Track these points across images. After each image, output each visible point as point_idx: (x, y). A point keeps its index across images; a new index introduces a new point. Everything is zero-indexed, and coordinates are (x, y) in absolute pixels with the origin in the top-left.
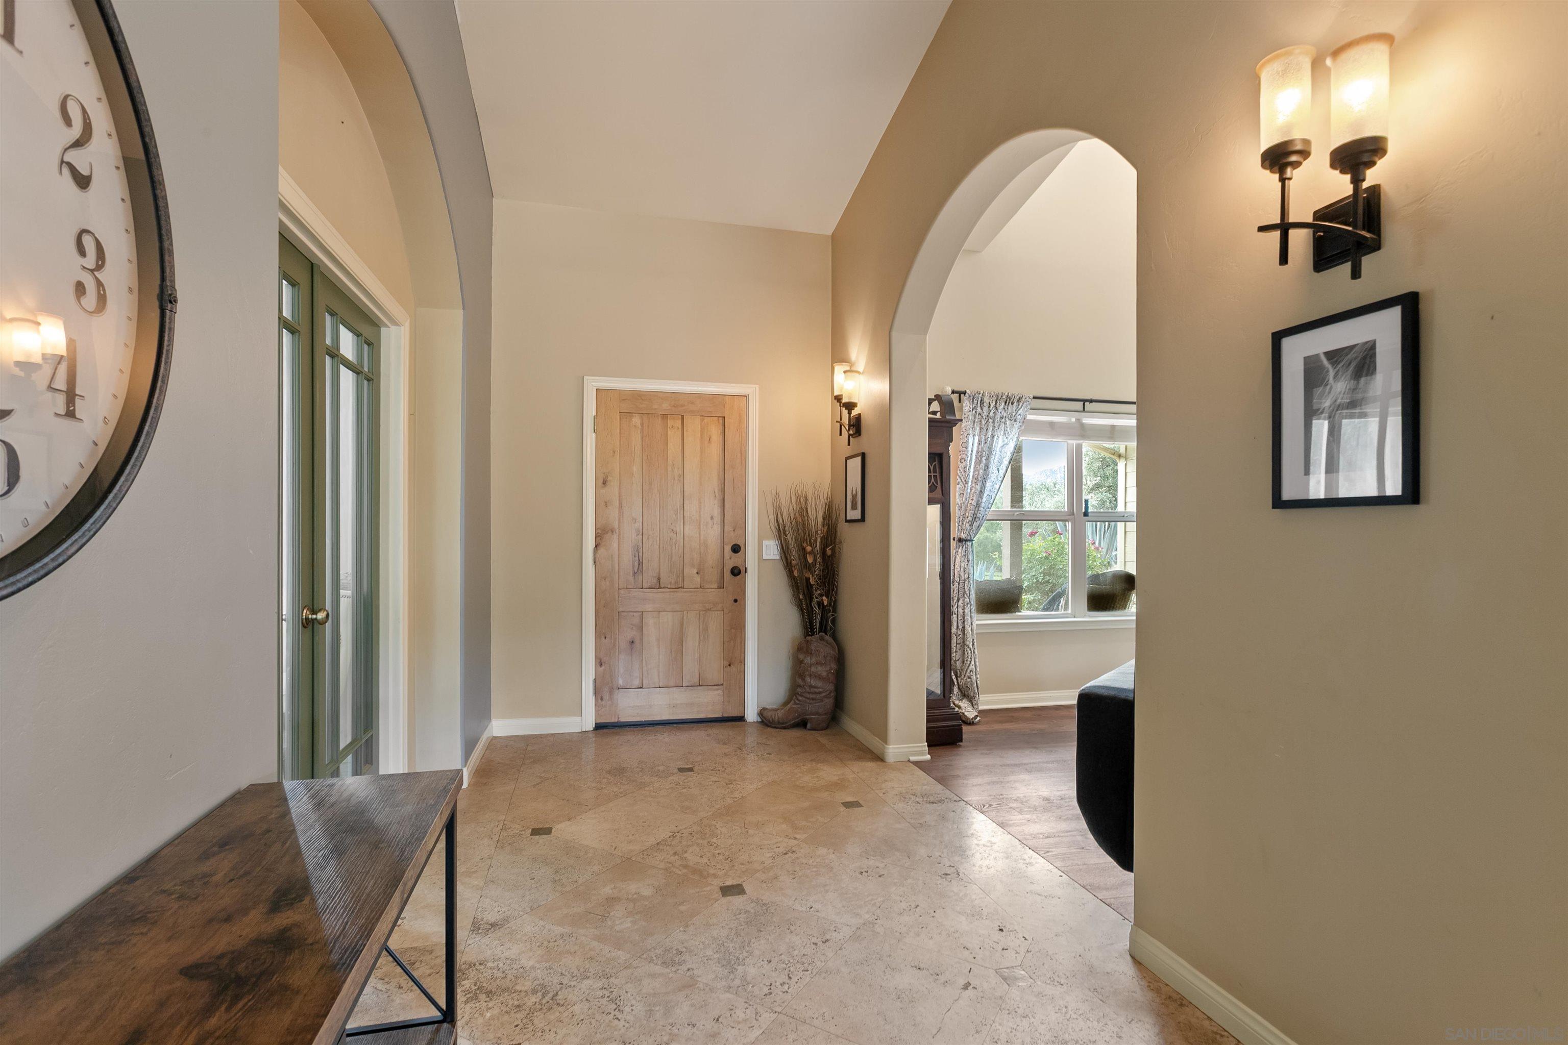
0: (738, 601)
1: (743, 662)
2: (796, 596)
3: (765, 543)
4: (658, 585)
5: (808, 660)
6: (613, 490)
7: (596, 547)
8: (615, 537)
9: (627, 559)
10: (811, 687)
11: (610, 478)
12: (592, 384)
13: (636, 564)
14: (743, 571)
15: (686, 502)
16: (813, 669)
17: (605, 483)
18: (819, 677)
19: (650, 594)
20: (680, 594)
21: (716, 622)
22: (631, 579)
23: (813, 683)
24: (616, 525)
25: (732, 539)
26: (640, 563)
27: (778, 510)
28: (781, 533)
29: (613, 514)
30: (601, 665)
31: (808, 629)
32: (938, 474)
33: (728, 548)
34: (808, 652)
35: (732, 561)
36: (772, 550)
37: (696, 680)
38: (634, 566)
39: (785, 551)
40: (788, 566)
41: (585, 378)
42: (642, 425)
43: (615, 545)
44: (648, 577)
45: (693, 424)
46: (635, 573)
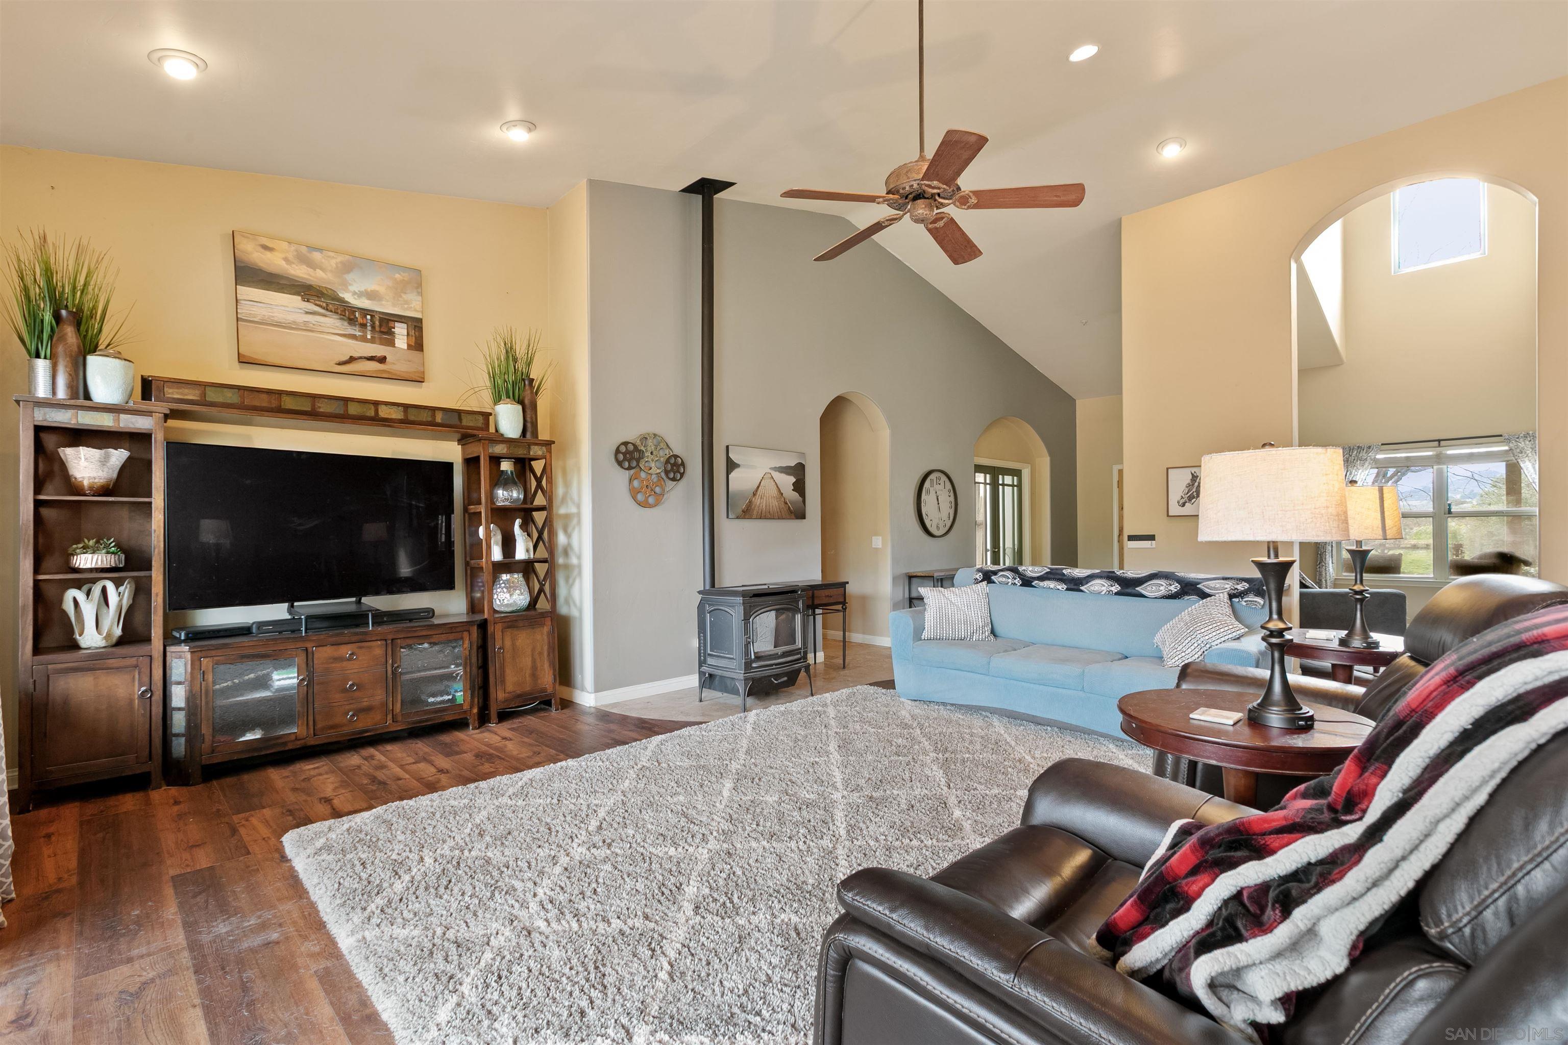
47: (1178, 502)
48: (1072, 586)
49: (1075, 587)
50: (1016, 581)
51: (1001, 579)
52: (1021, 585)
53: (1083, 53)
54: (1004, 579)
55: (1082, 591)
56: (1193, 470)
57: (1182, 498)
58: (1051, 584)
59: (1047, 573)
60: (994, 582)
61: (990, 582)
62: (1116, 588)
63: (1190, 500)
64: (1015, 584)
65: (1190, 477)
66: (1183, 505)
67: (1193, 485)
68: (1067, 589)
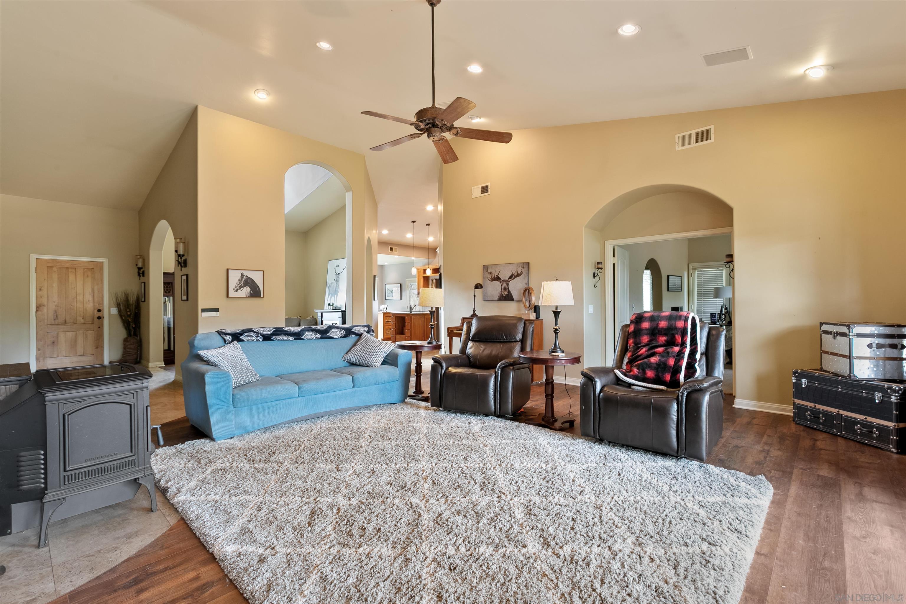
0: (101, 327)
1: (103, 347)
2: (124, 325)
3: (112, 309)
4: (65, 323)
5: (127, 344)
6: (44, 292)
7: (37, 311)
8: (45, 308)
9: (51, 315)
10: (128, 352)
11: (43, 288)
12: (34, 257)
13: (55, 316)
14: (102, 318)
15: (77, 296)
16: (129, 346)
17: (40, 290)
18: (131, 349)
19: (63, 326)
20: (75, 326)
21: (91, 335)
22: (53, 321)
23: (129, 350)
24: (46, 304)
25: (98, 307)
26: (57, 316)
27: (117, 298)
28: (118, 305)
29: (44, 301)
30: (39, 350)
31: (129, 334)
32: (171, 288)
33: (96, 311)
34: (128, 341)
35: (98, 314)
36: (114, 311)
37: (82, 353)
38: (54, 317)
39: (120, 311)
40: (121, 316)
41: (31, 255)
42: (58, 271)
43: (45, 310)
44: (61, 320)
45: (80, 272)
46: (55, 320)
47: (234, 289)
48: (296, 337)
49: (298, 337)
50: (259, 338)
51: (247, 338)
52: (263, 341)
53: (324, 45)
54: (250, 338)
55: (303, 339)
56: (242, 272)
57: (236, 287)
58: (280, 337)
59: (274, 331)
60: (243, 341)
61: (239, 340)
62: (319, 336)
63: (240, 288)
64: (258, 340)
65: (240, 275)
66: (237, 291)
67: (242, 280)
68: (295, 339)
